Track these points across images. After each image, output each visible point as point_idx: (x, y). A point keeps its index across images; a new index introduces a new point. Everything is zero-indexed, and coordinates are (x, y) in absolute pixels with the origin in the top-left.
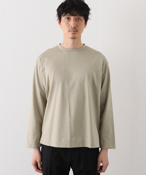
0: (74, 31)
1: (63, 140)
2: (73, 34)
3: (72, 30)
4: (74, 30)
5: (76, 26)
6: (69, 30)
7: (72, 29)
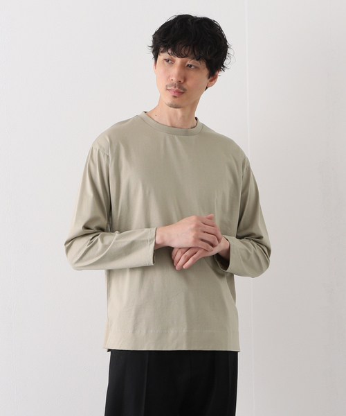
0: (177, 92)
1: (172, 332)
2: (175, 97)
3: (173, 88)
4: (177, 88)
5: (182, 81)
6: (167, 86)
7: (172, 85)
